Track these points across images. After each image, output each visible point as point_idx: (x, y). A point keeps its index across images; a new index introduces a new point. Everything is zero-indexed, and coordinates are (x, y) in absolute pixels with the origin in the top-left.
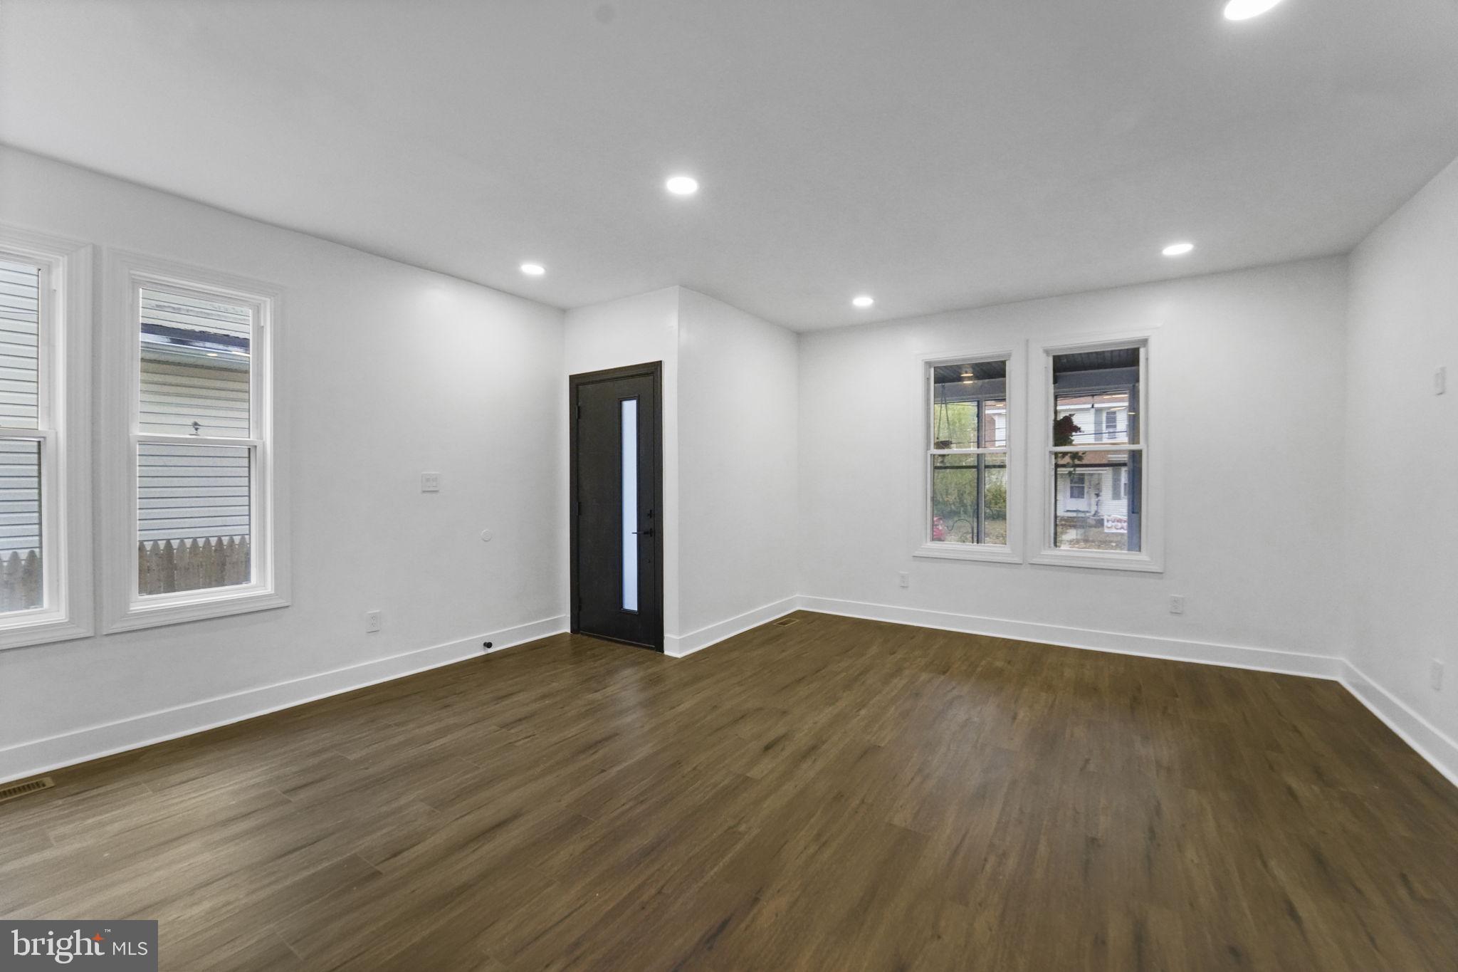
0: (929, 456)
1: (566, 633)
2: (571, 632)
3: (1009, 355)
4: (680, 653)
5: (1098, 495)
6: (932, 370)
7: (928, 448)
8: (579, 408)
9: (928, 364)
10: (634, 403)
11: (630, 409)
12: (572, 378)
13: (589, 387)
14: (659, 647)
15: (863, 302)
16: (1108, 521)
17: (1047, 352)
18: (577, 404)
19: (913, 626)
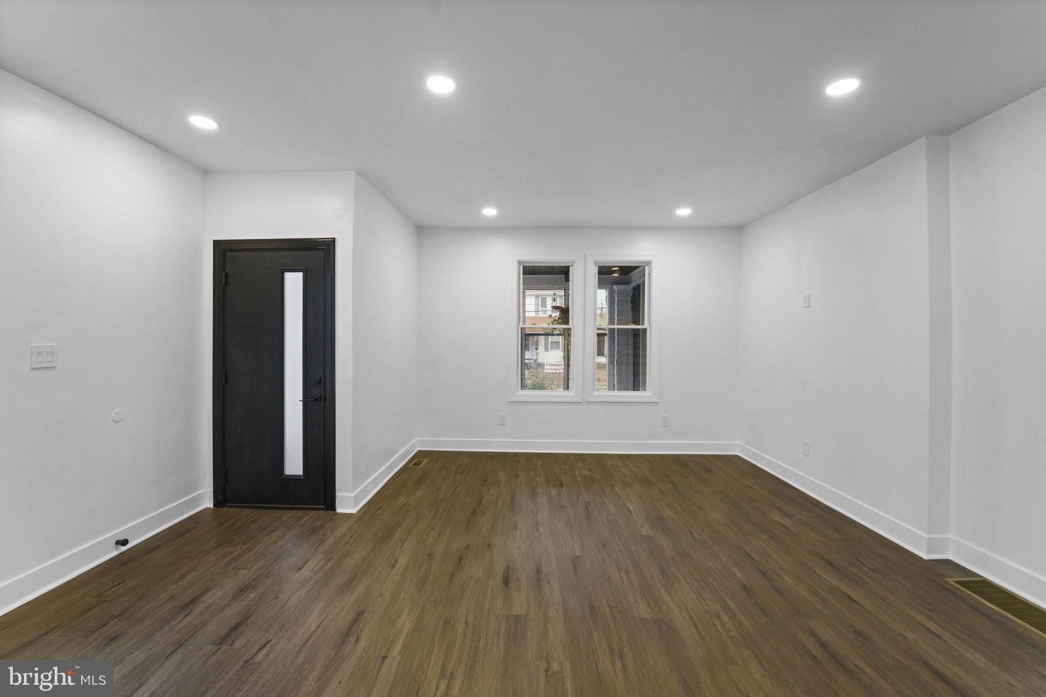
0: (520, 329)
1: (207, 509)
2: (214, 507)
3: (573, 262)
4: (355, 508)
5: (537, 349)
6: (522, 267)
7: (519, 323)
8: (226, 275)
9: (520, 263)
10: (299, 276)
11: (294, 283)
12: (217, 244)
13: (242, 255)
14: (331, 504)
15: (490, 212)
16: (547, 365)
17: (595, 263)
18: (224, 271)
19: (511, 453)
